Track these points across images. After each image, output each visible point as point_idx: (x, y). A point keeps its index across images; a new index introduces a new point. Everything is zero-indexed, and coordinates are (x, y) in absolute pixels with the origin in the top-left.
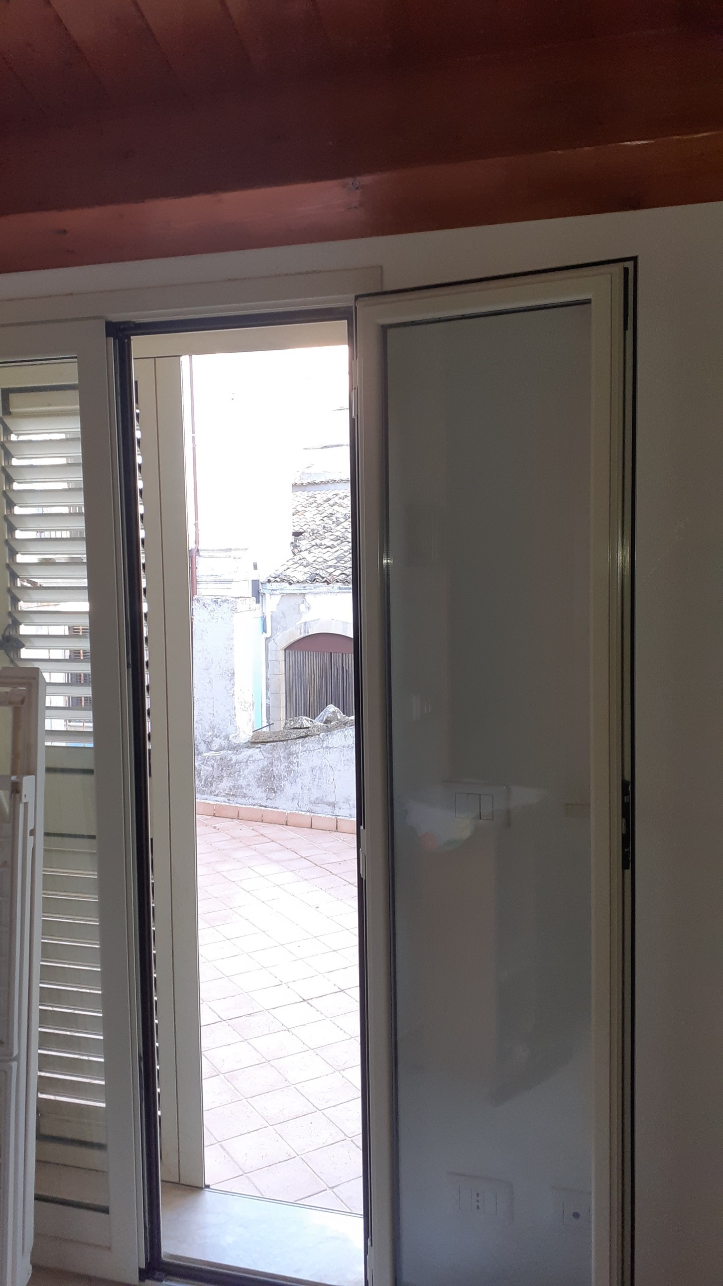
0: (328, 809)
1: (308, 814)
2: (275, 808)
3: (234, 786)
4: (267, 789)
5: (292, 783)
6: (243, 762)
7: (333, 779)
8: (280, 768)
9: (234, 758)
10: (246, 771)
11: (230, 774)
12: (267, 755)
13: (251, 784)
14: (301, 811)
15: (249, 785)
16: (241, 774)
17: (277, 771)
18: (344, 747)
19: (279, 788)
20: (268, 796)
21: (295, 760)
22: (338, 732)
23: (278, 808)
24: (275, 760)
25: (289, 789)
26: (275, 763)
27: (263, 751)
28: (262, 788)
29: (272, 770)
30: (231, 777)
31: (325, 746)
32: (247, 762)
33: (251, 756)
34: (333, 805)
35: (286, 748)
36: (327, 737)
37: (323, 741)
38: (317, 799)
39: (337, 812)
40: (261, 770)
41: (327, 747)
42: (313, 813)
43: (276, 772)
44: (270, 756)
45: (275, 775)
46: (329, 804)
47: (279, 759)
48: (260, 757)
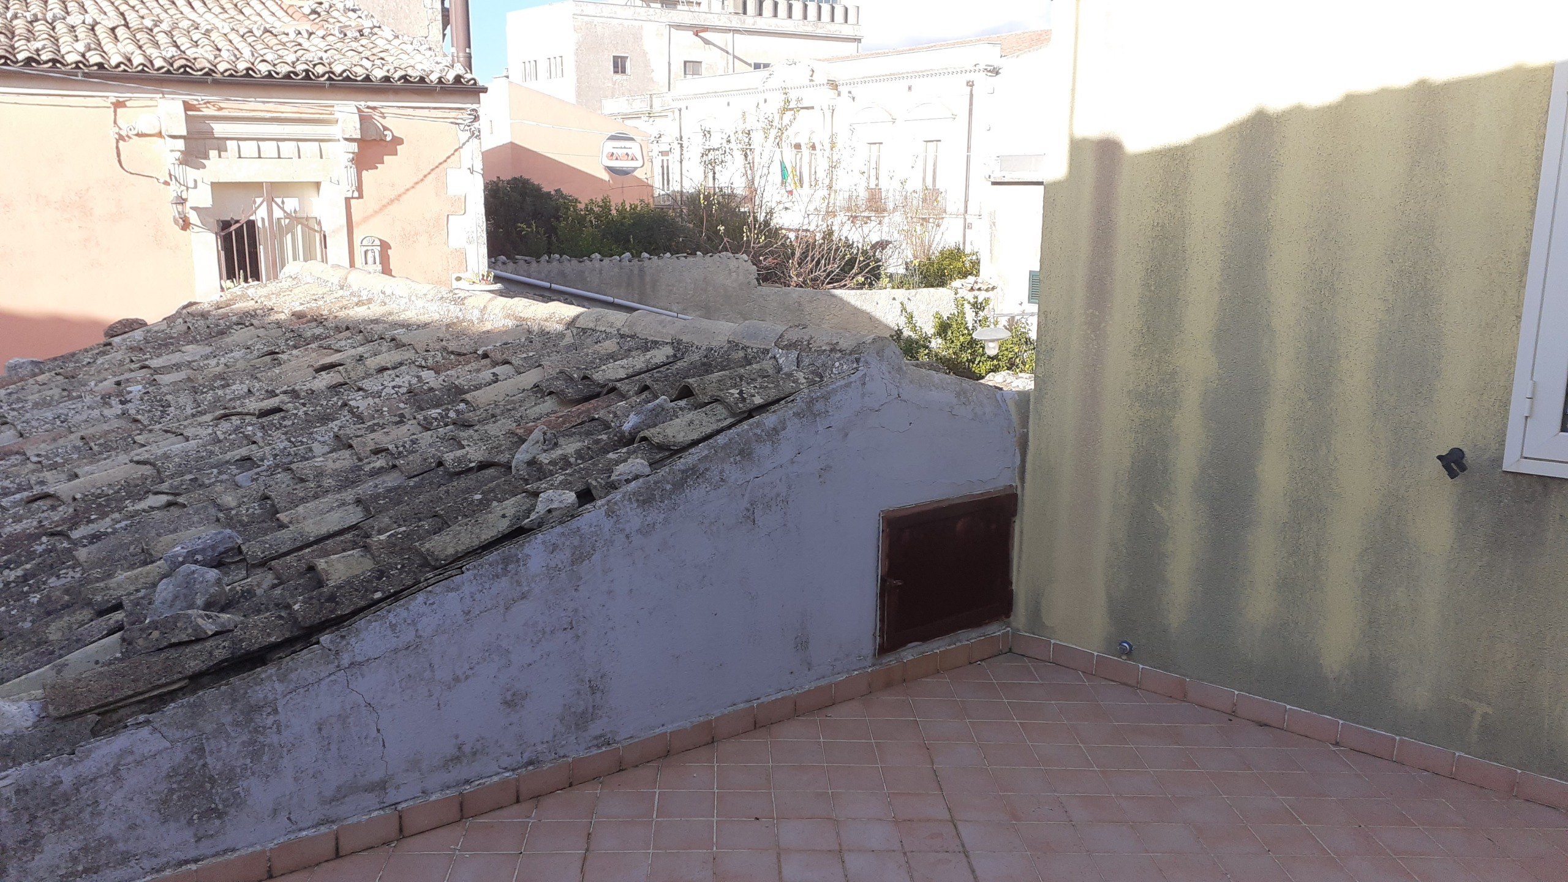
0: (370, 799)
1: (323, 829)
2: (225, 852)
3: (85, 849)
4: (195, 817)
5: (269, 776)
6: (102, 776)
7: (378, 731)
9: (67, 776)
10: (118, 798)
11: (63, 821)
12: (178, 734)
13: (138, 822)
14: (301, 830)
15: (133, 827)
16: (102, 807)
17: (221, 763)
18: (396, 651)
19: (232, 800)
20: (201, 833)
21: (270, 721)
22: (370, 621)
23: (234, 850)
24: (207, 739)
25: (259, 793)
27: (164, 729)
28: (177, 820)
29: (204, 765)
30: (68, 827)
31: (346, 660)
32: (116, 770)
33: (127, 752)
34: (381, 786)
35: (235, 700)
36: (344, 642)
37: (337, 653)
38: (339, 788)
39: (392, 796)
40: (169, 776)
41: (352, 664)
42: (333, 822)
43: (215, 767)
44: (190, 733)
45: (214, 773)
46: (371, 788)
47: (220, 730)
48: (156, 743)
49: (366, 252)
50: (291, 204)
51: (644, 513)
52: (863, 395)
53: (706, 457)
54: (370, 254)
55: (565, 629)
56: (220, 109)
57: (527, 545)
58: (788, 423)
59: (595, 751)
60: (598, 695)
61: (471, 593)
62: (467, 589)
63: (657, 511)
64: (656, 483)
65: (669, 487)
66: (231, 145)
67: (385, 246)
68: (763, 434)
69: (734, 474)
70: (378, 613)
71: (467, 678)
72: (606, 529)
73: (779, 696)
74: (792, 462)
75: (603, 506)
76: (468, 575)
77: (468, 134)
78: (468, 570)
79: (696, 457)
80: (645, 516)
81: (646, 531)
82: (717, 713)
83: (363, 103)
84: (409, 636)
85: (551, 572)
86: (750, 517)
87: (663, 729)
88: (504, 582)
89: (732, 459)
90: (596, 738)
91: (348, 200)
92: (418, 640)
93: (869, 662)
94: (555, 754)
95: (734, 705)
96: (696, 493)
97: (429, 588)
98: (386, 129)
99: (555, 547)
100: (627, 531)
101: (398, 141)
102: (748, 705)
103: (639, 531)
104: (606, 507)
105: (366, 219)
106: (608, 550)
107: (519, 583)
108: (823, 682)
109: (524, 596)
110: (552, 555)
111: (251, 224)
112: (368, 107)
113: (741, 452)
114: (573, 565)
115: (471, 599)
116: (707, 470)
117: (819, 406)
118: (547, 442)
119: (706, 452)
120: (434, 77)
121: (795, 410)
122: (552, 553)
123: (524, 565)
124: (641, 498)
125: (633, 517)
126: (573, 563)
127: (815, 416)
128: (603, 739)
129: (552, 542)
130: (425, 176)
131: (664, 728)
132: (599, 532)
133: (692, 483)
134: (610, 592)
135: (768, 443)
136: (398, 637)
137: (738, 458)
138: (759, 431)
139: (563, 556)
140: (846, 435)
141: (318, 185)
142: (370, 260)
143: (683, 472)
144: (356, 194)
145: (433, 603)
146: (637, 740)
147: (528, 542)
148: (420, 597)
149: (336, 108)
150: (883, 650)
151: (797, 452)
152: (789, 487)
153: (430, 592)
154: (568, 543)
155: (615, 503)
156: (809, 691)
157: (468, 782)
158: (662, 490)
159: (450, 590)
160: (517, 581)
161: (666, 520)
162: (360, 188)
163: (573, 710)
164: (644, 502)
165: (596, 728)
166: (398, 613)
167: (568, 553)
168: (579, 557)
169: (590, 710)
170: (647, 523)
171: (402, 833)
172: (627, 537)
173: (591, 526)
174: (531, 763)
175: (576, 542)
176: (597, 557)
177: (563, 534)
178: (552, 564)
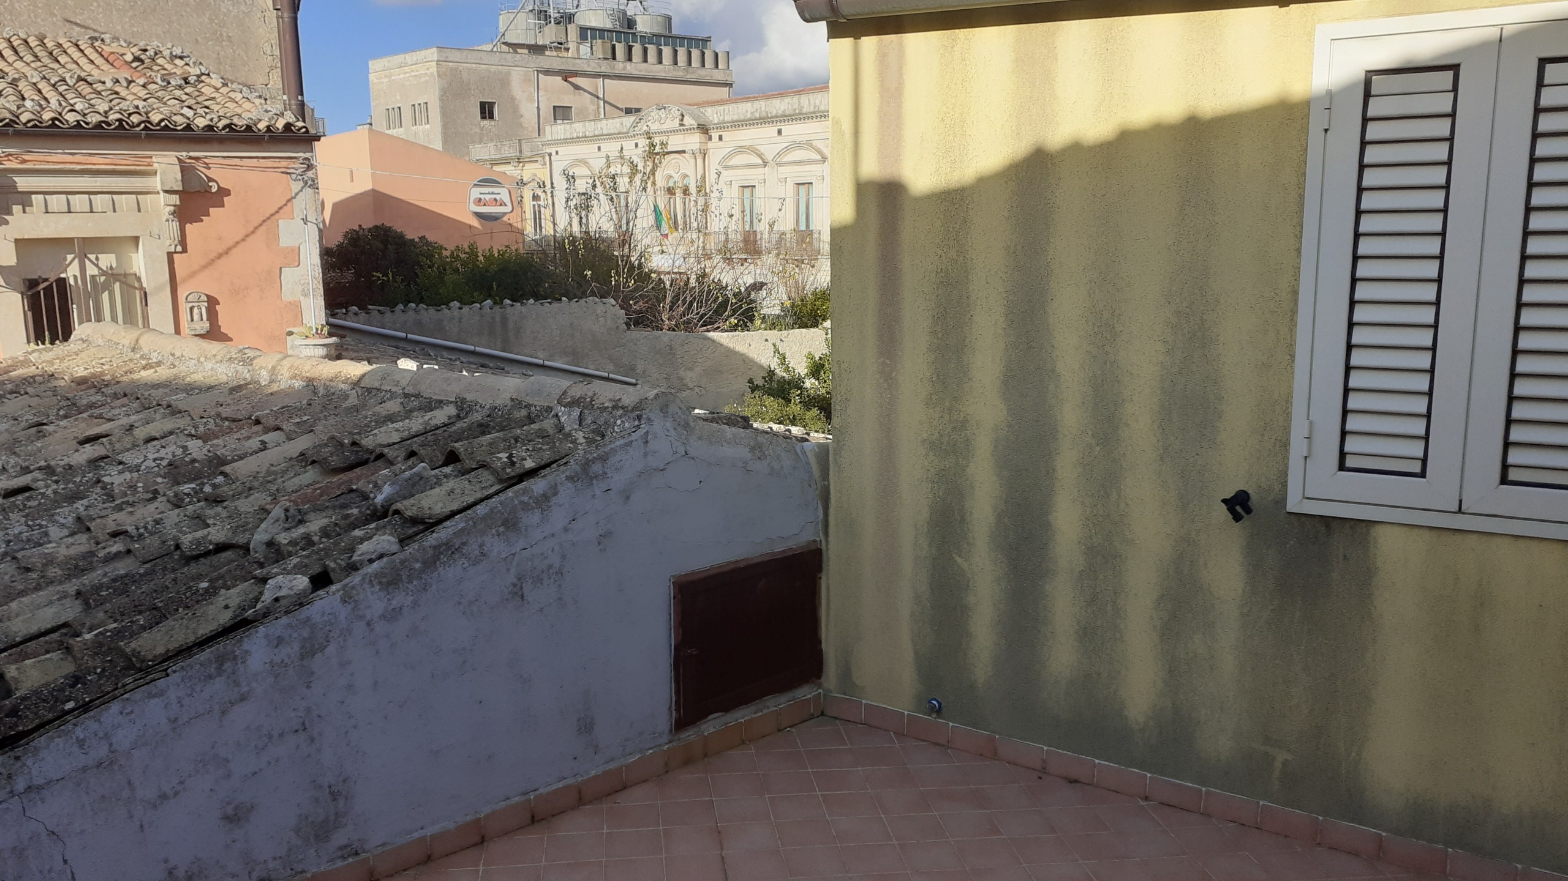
7: (65, 862)
18: (85, 769)
22: (52, 739)
31: (20, 785)
36: (19, 764)
37: (10, 776)
41: (29, 788)
49: (192, 309)
50: (107, 260)
51: (388, 597)
52: (646, 454)
53: (463, 530)
54: (196, 311)
55: (296, 731)
56: (24, 161)
57: (246, 640)
58: (561, 489)
59: (340, 864)
60: (341, 803)
61: (178, 697)
63: (404, 593)
64: (402, 562)
65: (418, 565)
66: (37, 199)
67: (212, 302)
68: (531, 501)
69: (496, 547)
70: (62, 728)
71: (176, 794)
72: (342, 617)
73: (561, 785)
74: (566, 530)
75: (338, 591)
76: (174, 678)
77: (302, 184)
78: (174, 672)
79: (450, 531)
80: (389, 599)
81: (392, 615)
82: (486, 810)
83: (184, 154)
84: (101, 751)
85: (276, 668)
86: (518, 593)
87: (422, 833)
88: (219, 685)
89: (494, 531)
90: (341, 848)
91: (170, 255)
92: (111, 755)
93: (665, 739)
94: (292, 869)
95: (508, 799)
96: (450, 572)
97: (126, 696)
98: (210, 179)
99: (280, 641)
100: (369, 617)
101: (224, 192)
102: (522, 798)
103: (383, 617)
104: (342, 592)
105: (193, 275)
106: (345, 641)
107: (237, 684)
108: (612, 766)
109: (243, 698)
110: (276, 650)
111: (62, 283)
112: (190, 158)
113: (505, 523)
114: (302, 659)
115: (179, 705)
116: (464, 544)
117: (597, 468)
118: (289, 520)
119: (463, 525)
120: (262, 126)
121: (568, 473)
122: (277, 647)
123: (243, 662)
124: (384, 580)
125: (375, 602)
126: (302, 657)
127: (592, 479)
128: (349, 849)
129: (277, 635)
130: (256, 228)
131: (424, 831)
132: (333, 621)
133: (445, 560)
134: (350, 687)
135: (536, 510)
136: (86, 754)
137: (501, 529)
138: (526, 499)
139: (290, 651)
140: (628, 498)
141: (136, 239)
142: (196, 317)
143: (435, 548)
144: (179, 248)
145: (132, 712)
146: (390, 847)
147: (247, 636)
148: (115, 707)
149: (154, 159)
150: (681, 724)
151: (571, 519)
152: (564, 557)
153: (127, 699)
154: (295, 635)
155: (353, 588)
156: (596, 777)
158: (411, 569)
159: (151, 696)
160: (234, 681)
161: (415, 604)
162: (183, 242)
163: (310, 819)
164: (389, 584)
165: (339, 838)
166: (86, 727)
167: (296, 646)
168: (309, 650)
169: (332, 818)
170: (392, 607)
172: (368, 624)
173: (323, 615)
175: (306, 633)
176: (331, 649)
177: (289, 625)
178: (277, 659)
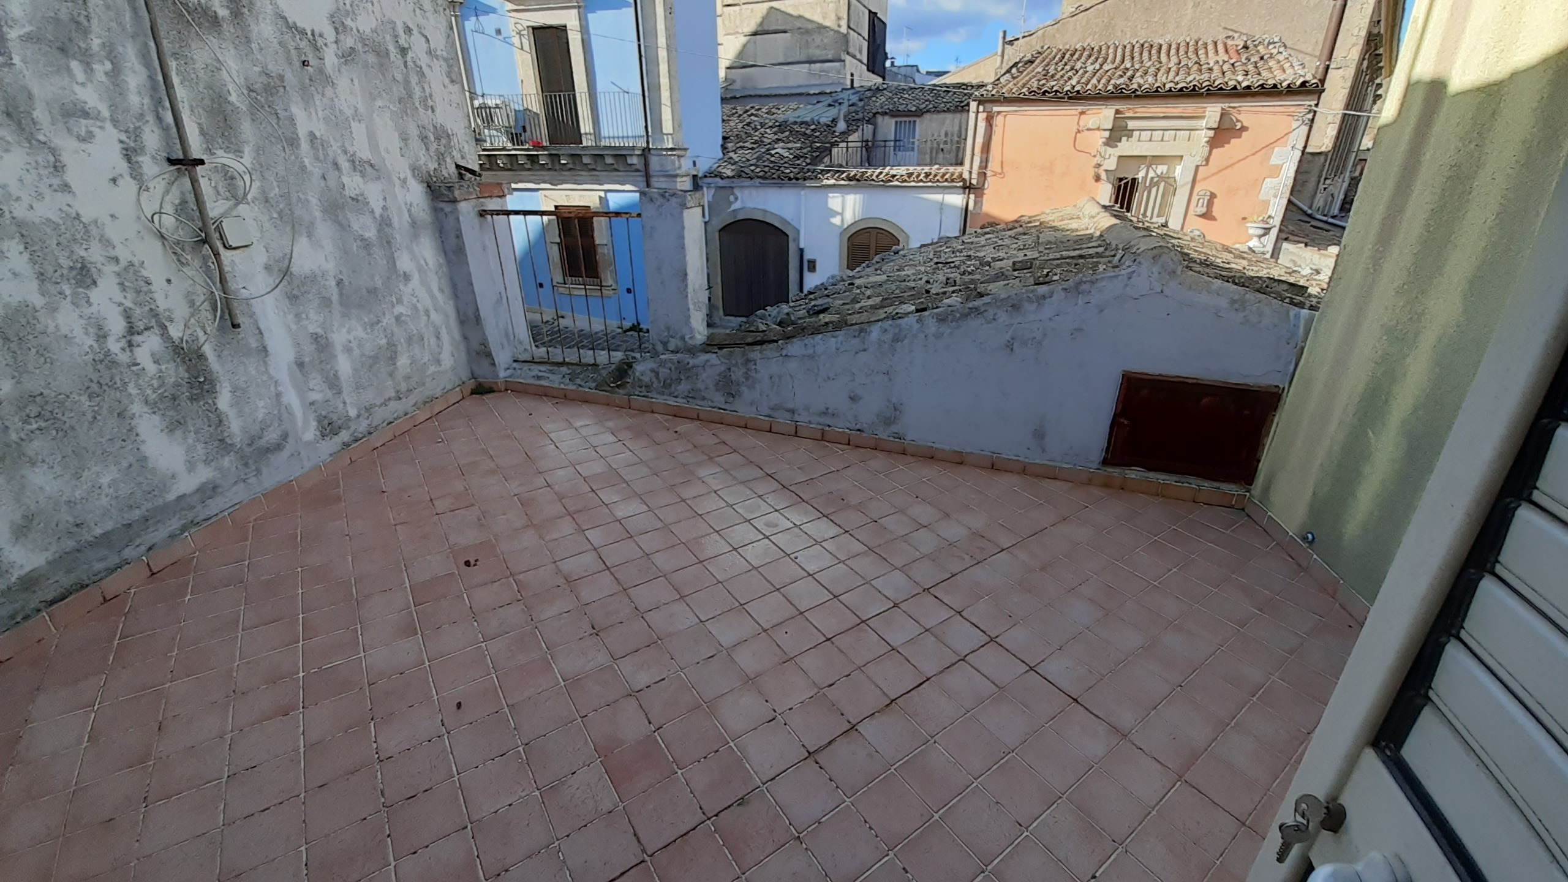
0: (788, 415)
1: (767, 419)
2: (734, 411)
3: (692, 389)
4: (726, 393)
5: (750, 389)
6: (700, 366)
7: (793, 388)
8: (738, 374)
9: (692, 362)
10: (704, 375)
11: (688, 377)
12: (724, 360)
13: (709, 388)
14: (760, 415)
15: (707, 388)
16: (699, 377)
18: (804, 356)
19: (738, 393)
20: (727, 400)
21: (754, 367)
22: (798, 341)
23: (737, 412)
24: (732, 366)
25: (747, 394)
26: (732, 369)
28: (720, 392)
29: (730, 376)
30: (689, 380)
31: (784, 354)
32: (704, 366)
33: (708, 361)
34: (791, 411)
36: (786, 346)
37: (782, 349)
38: (776, 405)
39: (797, 418)
40: (719, 375)
41: (786, 356)
42: (771, 417)
43: (734, 377)
44: (728, 361)
45: (733, 380)
46: (788, 410)
47: (736, 365)
48: (717, 362)
49: (1199, 199)
50: (1162, 169)
51: (936, 324)
52: (1126, 286)
53: (989, 303)
54: (1201, 201)
55: (884, 373)
56: (1136, 112)
58: (1056, 294)
59: (892, 439)
60: (898, 413)
61: (842, 341)
62: (840, 338)
63: (946, 326)
64: (952, 311)
65: (959, 315)
66: (1136, 134)
67: (1213, 196)
68: (1034, 297)
69: (1003, 317)
70: (802, 338)
71: (834, 379)
72: (915, 329)
73: (1014, 458)
74: (1051, 319)
76: (842, 332)
77: (1301, 122)
79: (982, 302)
80: (939, 327)
81: (938, 336)
82: (969, 450)
84: (810, 351)
85: (881, 342)
86: (1010, 346)
87: (932, 444)
88: (856, 341)
89: (1005, 308)
90: (894, 433)
91: (1197, 167)
92: (814, 354)
93: (1095, 466)
94: (872, 431)
98: (1238, 121)
101: (1244, 129)
102: (990, 454)
103: (934, 335)
105: (1205, 179)
107: (864, 343)
108: (1052, 464)
109: (865, 350)
111: (1134, 180)
112: (1230, 107)
114: (893, 340)
115: (841, 344)
117: (1085, 287)
125: (932, 326)
128: (897, 435)
129: (885, 328)
130: (1257, 152)
131: (935, 445)
132: (911, 329)
133: (974, 316)
134: (911, 362)
135: (1035, 303)
136: (806, 350)
139: (888, 337)
140: (1102, 311)
141: (1182, 157)
142: (1200, 204)
143: (971, 308)
144: (1204, 163)
145: (825, 341)
146: (916, 443)
148: (820, 336)
149: (1208, 109)
150: (1105, 462)
151: (1056, 314)
152: (1045, 335)
153: (825, 335)
156: (1037, 464)
157: (829, 426)
159: (833, 337)
162: (1207, 160)
163: (884, 414)
164: (941, 320)
165: (894, 428)
166: (809, 340)
168: (896, 339)
169: (893, 418)
171: (796, 435)
174: (859, 430)
175: (897, 331)
176: (906, 341)
177: (891, 325)
178: (882, 339)
